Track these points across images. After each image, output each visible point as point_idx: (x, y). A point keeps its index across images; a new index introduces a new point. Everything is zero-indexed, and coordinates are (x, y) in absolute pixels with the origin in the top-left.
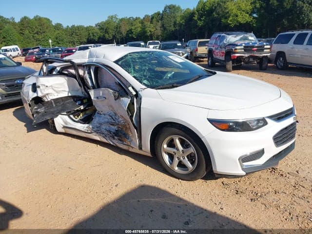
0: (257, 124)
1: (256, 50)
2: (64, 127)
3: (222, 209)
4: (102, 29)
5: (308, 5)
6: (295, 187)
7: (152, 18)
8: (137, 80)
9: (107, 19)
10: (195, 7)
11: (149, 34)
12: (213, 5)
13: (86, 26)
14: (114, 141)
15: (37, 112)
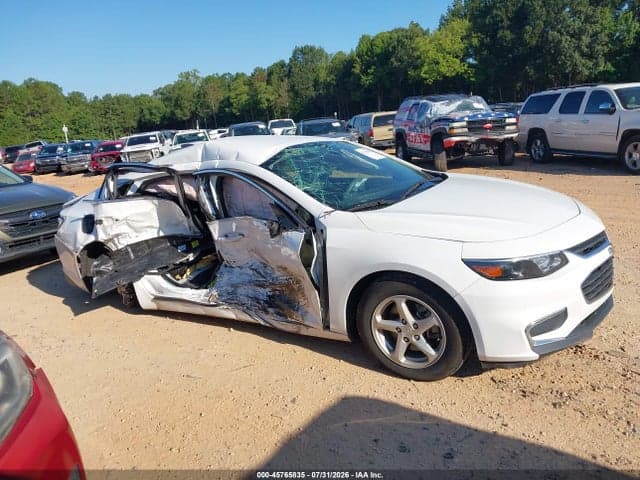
0: (550, 263)
1: (490, 128)
2: (157, 298)
3: (506, 425)
4: (168, 99)
5: (568, 37)
6: (624, 376)
7: (270, 73)
8: (312, 196)
9: (177, 79)
10: (354, 49)
11: (265, 105)
12: (389, 45)
13: (133, 96)
14: (266, 317)
15: (99, 273)
